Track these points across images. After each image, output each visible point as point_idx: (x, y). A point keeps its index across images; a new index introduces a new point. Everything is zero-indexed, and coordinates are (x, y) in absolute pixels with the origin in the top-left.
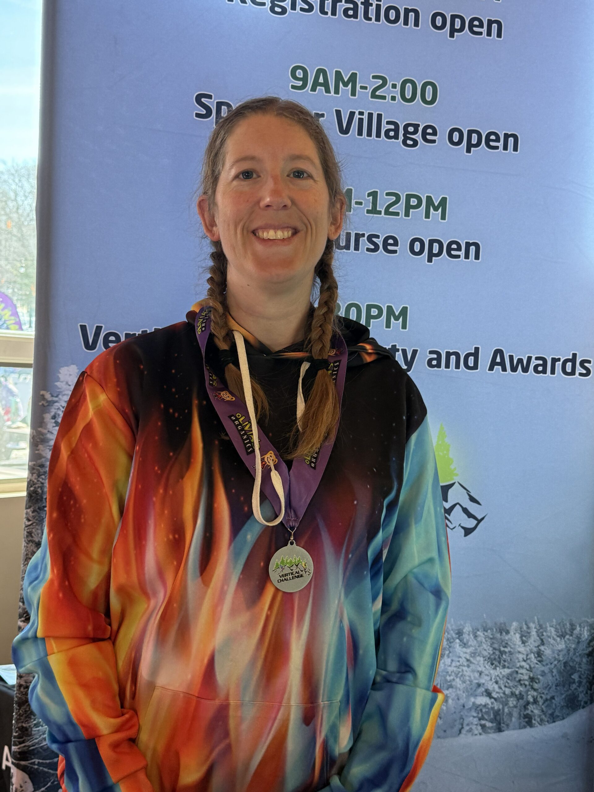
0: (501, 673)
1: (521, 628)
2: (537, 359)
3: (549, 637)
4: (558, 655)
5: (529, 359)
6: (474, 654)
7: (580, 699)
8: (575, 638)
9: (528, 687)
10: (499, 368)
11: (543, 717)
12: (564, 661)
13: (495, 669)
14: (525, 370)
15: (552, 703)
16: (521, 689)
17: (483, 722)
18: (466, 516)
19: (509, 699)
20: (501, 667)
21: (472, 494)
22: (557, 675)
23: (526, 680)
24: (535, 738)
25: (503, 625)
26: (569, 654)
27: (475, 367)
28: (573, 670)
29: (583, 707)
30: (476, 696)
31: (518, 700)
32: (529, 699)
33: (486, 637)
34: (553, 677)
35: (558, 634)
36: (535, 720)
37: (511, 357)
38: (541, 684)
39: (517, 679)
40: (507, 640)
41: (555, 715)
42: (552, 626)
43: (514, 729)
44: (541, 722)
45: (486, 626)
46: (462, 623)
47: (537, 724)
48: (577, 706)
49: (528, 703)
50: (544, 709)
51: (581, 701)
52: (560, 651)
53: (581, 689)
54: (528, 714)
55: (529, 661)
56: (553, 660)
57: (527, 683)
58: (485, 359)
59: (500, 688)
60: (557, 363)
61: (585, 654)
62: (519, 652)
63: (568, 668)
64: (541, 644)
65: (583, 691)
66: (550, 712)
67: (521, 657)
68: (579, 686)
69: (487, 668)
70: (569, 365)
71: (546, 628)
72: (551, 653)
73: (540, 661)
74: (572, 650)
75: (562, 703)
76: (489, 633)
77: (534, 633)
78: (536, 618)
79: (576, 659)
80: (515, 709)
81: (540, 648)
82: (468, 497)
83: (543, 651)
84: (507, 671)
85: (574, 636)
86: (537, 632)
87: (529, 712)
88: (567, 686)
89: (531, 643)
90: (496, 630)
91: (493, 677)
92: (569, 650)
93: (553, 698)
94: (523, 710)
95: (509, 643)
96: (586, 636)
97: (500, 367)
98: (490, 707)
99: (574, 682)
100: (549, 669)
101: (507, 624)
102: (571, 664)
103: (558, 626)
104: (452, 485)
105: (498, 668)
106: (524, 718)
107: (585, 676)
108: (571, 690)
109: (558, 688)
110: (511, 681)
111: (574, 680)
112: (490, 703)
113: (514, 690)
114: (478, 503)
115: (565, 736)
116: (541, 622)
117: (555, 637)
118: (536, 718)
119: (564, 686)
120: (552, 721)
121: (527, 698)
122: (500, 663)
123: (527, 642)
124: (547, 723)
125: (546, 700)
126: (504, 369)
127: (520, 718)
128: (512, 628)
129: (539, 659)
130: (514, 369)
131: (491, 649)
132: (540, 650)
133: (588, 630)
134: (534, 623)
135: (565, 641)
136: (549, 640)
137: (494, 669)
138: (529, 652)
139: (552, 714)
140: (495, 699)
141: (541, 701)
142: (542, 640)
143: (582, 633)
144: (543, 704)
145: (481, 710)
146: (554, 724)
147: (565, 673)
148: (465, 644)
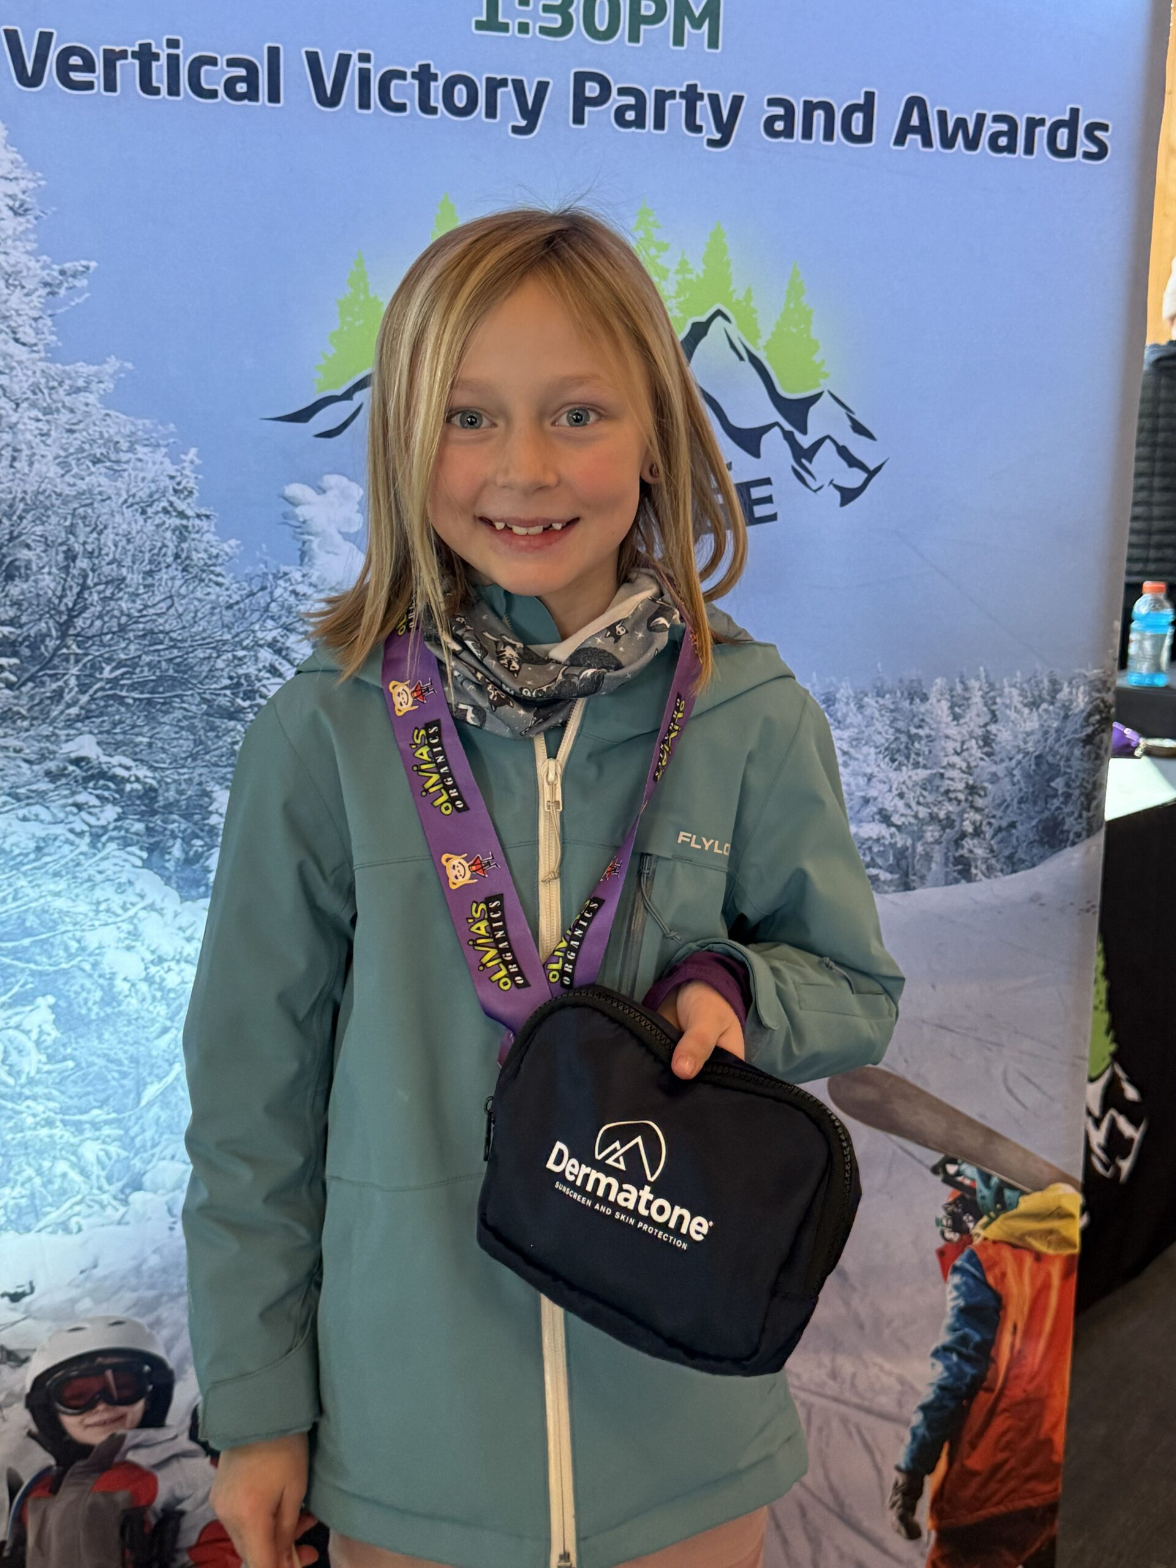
0: (910, 777)
1: (951, 690)
2: (997, 119)
3: (1007, 706)
4: (1025, 742)
5: (981, 118)
6: (856, 741)
7: (1066, 828)
8: (1060, 708)
9: (963, 804)
10: (916, 140)
11: (993, 861)
12: (1037, 753)
13: (898, 769)
14: (972, 144)
15: (1011, 835)
16: (951, 809)
17: (873, 871)
18: (844, 464)
19: (925, 828)
20: (910, 767)
21: (856, 417)
22: (1022, 782)
23: (960, 791)
24: (976, 903)
25: (915, 684)
26: (1046, 740)
27: (866, 137)
28: (1055, 771)
29: (1074, 844)
30: (861, 821)
31: (944, 829)
32: (964, 829)
33: (882, 708)
34: (1014, 784)
35: (1025, 701)
36: (976, 867)
37: (942, 115)
38: (990, 798)
39: (942, 790)
40: (923, 714)
41: (1015, 860)
42: (1015, 686)
43: (936, 885)
44: (990, 871)
45: (882, 686)
46: (834, 679)
47: (980, 876)
48: (1061, 841)
49: (963, 835)
50: (995, 847)
51: (1068, 832)
52: (1028, 734)
53: (1067, 810)
54: (962, 856)
55: (965, 754)
56: (1013, 752)
57: (961, 796)
58: (887, 120)
59: (908, 806)
60: (1038, 130)
61: (1078, 739)
62: (947, 737)
63: (1044, 767)
64: (991, 720)
65: (1073, 813)
66: (1007, 853)
67: (950, 746)
68: (1065, 803)
69: (881, 768)
70: (1063, 134)
71: (1002, 689)
72: (1010, 738)
73: (989, 755)
74: (1052, 731)
75: (1031, 836)
76: (887, 700)
77: (977, 698)
78: (982, 669)
79: (1061, 751)
80: (937, 847)
81: (988, 728)
82: (849, 423)
83: (995, 735)
84: (923, 774)
85: (1058, 704)
86: (982, 697)
87: (964, 852)
88: (1041, 803)
89: (971, 719)
90: (902, 693)
91: (895, 786)
92: (1046, 733)
93: (1013, 825)
94: (952, 848)
95: (928, 720)
96: (1082, 705)
97: (918, 138)
98: (887, 843)
99: (1055, 796)
100: (1007, 768)
101: (923, 683)
102: (1050, 759)
103: (1025, 686)
104: (815, 398)
105: (904, 768)
106: (955, 865)
107: (1078, 783)
108: (1049, 810)
109: (1023, 806)
110: (930, 792)
111: (1057, 790)
112: (888, 836)
113: (935, 810)
114: (870, 436)
115: (1035, 898)
116: (992, 678)
117: (1019, 706)
118: (979, 863)
119: (1035, 803)
120: (1010, 869)
121: (961, 825)
122: (908, 757)
123: (964, 717)
124: (1000, 874)
125: (1000, 829)
126: (927, 142)
127: (946, 865)
128: (934, 689)
129: (986, 749)
130: (948, 142)
131: (891, 731)
132: (988, 732)
133: (1085, 691)
134: (978, 678)
135: (1040, 716)
136: (1008, 712)
137: (895, 770)
138: (967, 737)
139: (1010, 858)
140: (898, 827)
141: (989, 832)
142: (993, 713)
143: (1073, 697)
144: (993, 838)
145: (870, 848)
146: (1014, 875)
147: (1037, 778)
148: (839, 722)
